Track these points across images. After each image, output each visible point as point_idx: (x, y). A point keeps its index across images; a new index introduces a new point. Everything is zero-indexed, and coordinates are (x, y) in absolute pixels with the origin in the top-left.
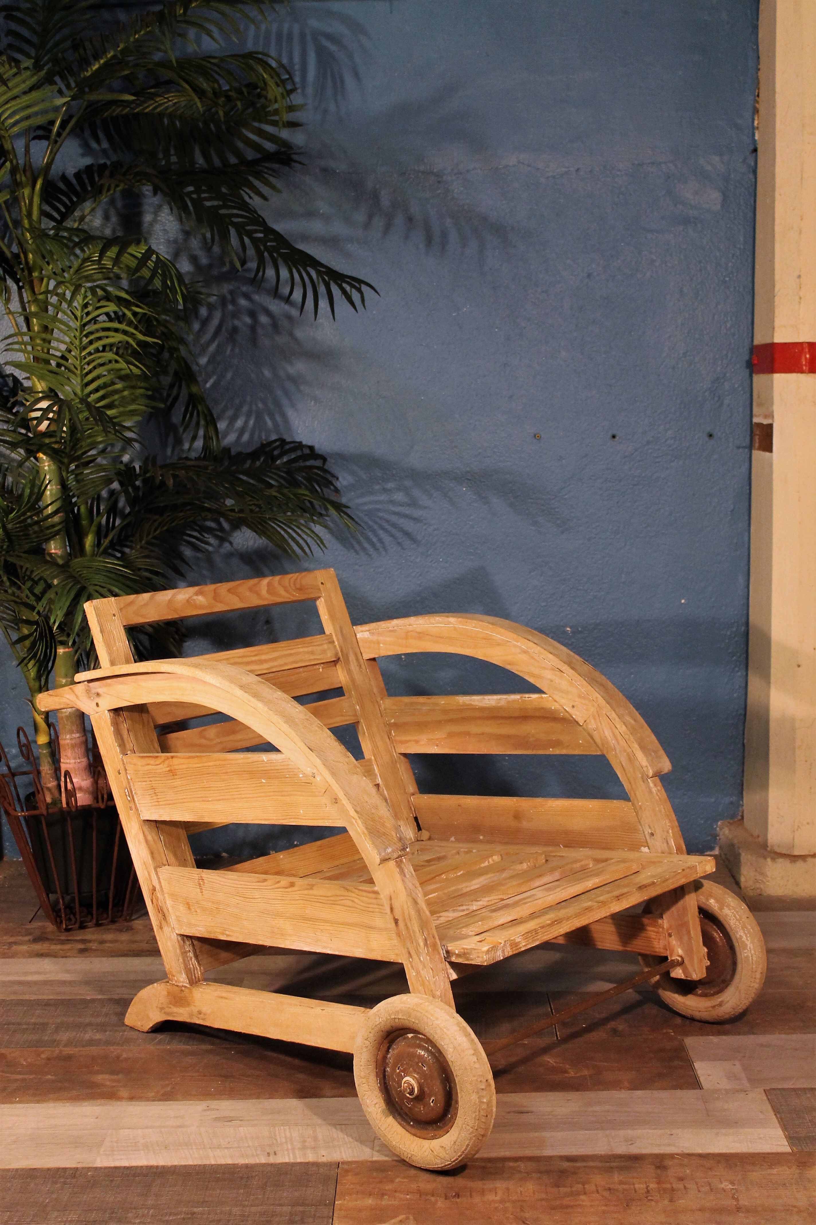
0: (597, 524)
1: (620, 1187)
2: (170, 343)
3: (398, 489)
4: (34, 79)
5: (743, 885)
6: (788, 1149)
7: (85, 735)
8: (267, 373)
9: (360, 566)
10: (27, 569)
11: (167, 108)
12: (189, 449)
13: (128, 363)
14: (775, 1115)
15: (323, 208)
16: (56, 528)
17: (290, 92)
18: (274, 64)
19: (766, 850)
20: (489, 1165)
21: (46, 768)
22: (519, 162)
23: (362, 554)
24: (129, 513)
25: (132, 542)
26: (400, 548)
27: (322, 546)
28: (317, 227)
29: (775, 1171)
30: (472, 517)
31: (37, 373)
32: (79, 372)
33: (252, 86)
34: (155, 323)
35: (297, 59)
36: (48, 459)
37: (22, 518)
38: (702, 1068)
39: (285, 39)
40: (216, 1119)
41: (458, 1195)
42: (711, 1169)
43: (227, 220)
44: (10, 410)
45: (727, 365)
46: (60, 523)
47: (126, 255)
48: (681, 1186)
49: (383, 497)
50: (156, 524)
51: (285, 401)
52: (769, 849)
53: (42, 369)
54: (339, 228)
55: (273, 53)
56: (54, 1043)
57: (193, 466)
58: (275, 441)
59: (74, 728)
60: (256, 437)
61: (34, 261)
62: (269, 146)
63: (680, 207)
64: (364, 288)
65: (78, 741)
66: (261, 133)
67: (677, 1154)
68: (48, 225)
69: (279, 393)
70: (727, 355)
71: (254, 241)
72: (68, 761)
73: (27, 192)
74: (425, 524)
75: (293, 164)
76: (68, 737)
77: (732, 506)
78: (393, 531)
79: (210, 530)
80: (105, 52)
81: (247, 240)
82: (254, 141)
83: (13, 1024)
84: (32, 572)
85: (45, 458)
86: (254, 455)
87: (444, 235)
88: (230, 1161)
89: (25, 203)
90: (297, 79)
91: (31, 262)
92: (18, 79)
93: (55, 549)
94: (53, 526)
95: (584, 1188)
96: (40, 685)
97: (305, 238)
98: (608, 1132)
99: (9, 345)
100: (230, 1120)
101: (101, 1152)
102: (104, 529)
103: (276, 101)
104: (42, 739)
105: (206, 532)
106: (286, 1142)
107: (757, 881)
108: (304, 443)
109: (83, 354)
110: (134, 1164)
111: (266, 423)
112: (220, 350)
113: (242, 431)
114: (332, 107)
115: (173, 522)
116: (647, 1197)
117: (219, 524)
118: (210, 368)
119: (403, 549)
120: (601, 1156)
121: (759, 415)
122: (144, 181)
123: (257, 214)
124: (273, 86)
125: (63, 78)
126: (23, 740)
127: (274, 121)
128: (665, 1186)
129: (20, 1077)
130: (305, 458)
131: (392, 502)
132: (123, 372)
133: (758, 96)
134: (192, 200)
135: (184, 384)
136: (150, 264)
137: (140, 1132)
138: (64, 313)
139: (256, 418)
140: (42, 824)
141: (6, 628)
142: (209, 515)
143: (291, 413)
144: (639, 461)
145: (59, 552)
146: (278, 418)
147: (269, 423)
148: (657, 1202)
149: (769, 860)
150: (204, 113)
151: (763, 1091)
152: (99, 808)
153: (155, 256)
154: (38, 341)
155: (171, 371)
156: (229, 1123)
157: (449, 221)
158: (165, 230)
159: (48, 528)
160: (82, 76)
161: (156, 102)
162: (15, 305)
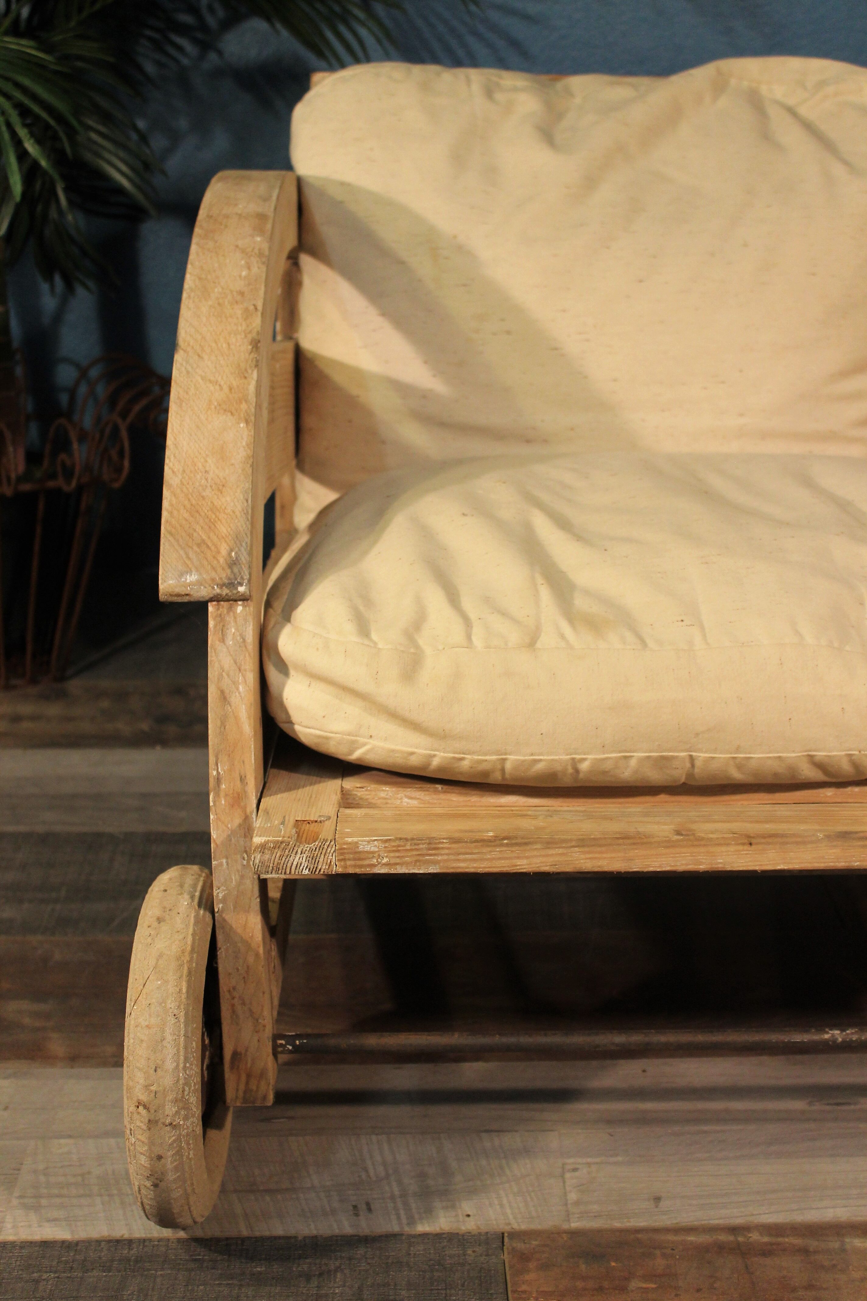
101: (14, 1205)
106: (387, 1176)
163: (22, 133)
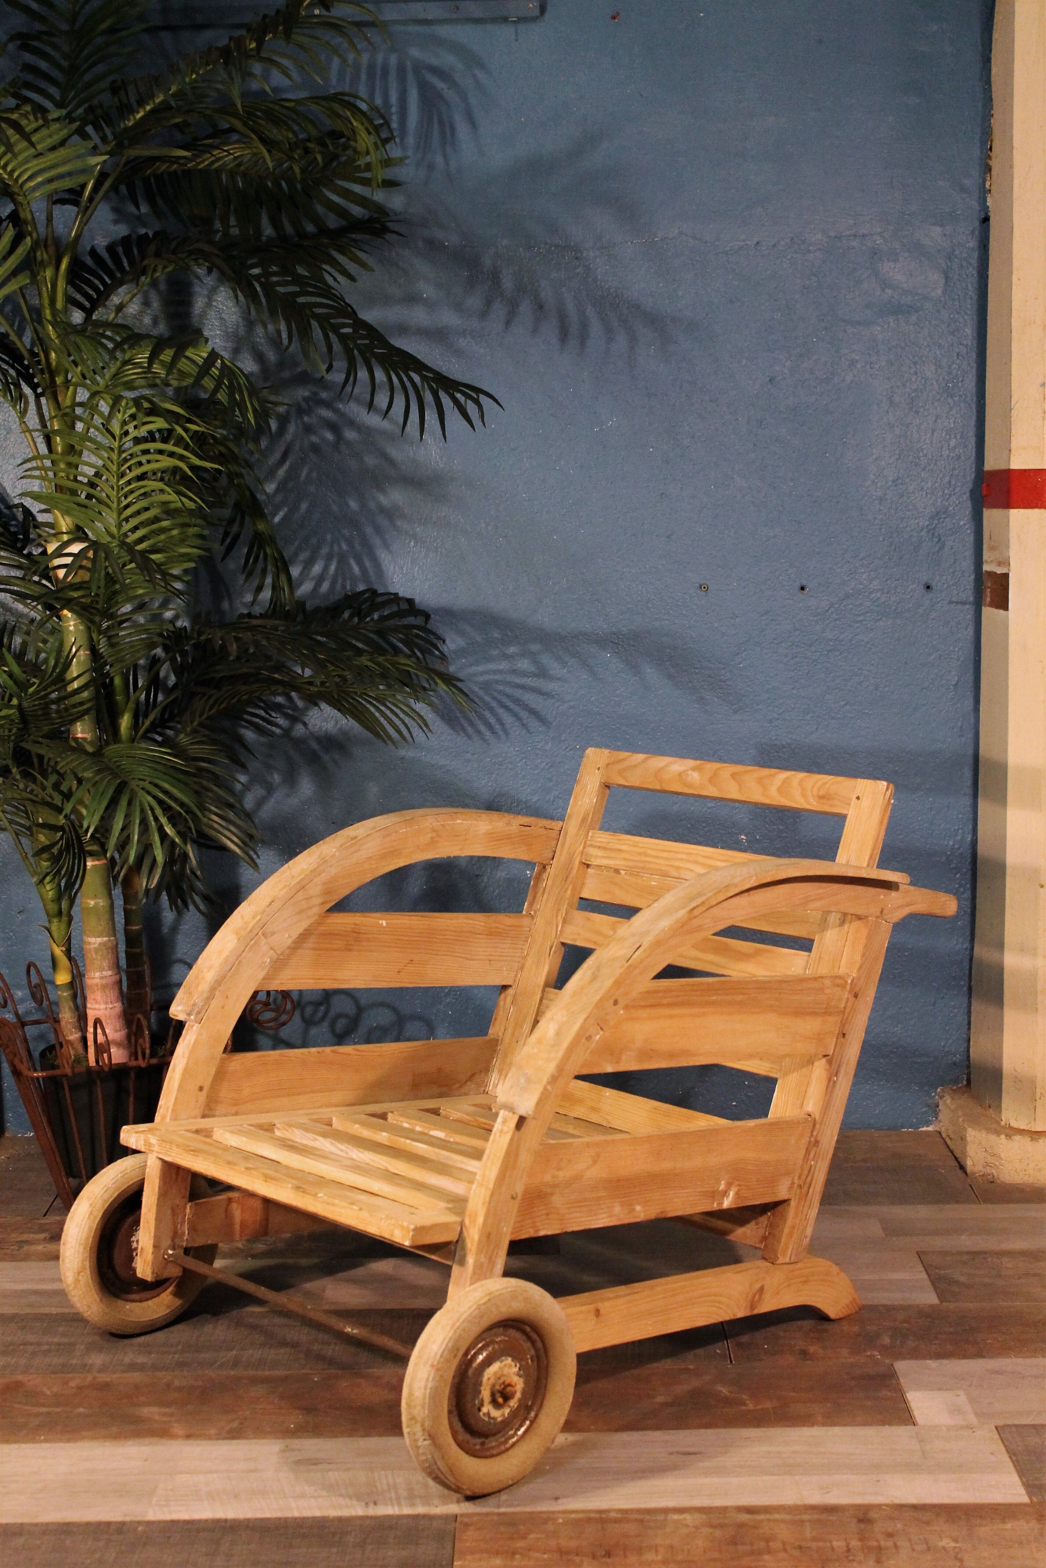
0: (781, 701)
1: (814, 1545)
2: (229, 466)
3: (523, 655)
4: (64, 133)
5: (969, 1169)
6: (1026, 1499)
7: (119, 973)
8: (353, 504)
9: (473, 754)
10: (50, 759)
11: (224, 164)
12: (253, 603)
13: (179, 493)
14: (1010, 1457)
15: (427, 291)
16: (85, 707)
17: (385, 141)
18: (364, 106)
19: (999, 1124)
20: (648, 1517)
21: (67, 1016)
22: (681, 233)
23: (476, 738)
24: (175, 686)
25: (179, 722)
26: (524, 732)
27: (425, 729)
28: (419, 316)
29: (1009, 1526)
30: (618, 692)
31: (62, 507)
32: (115, 505)
33: (335, 135)
34: (211, 441)
35: (394, 99)
36: (75, 616)
37: (43, 693)
38: (917, 1400)
39: (379, 72)
40: (299, 1462)
41: (608, 1554)
42: (928, 1523)
43: (308, 312)
44: (19, 552)
45: (950, 495)
46: (90, 700)
47: (183, 360)
48: (890, 1543)
49: (503, 665)
50: (211, 701)
51: (376, 541)
52: (1003, 1123)
53: (67, 501)
54: (448, 318)
55: (363, 92)
56: (85, 1368)
57: (259, 626)
58: (364, 592)
59: (105, 964)
60: (338, 586)
61: (58, 363)
62: (357, 211)
63: (889, 291)
64: (483, 399)
65: (110, 981)
66: (347, 194)
67: (884, 1505)
68: (77, 317)
69: (369, 530)
70: (950, 482)
71: (343, 338)
72: (97, 1006)
73: (49, 273)
74: (558, 700)
75: (388, 236)
76: (97, 974)
77: (956, 678)
78: (517, 709)
79: (278, 707)
80: (152, 97)
81: (333, 337)
82: (337, 204)
83: (31, 1344)
84: (56, 763)
85: (69, 615)
86: (335, 610)
87: (584, 327)
88: (318, 1513)
89: (47, 288)
90: (394, 125)
91: (54, 363)
92: (44, 132)
93: (82, 733)
94: (82, 704)
95: (768, 1546)
96: (60, 909)
97: (403, 330)
98: (797, 1478)
99: (26, 471)
100: (315, 1462)
101: (154, 1502)
102: (143, 708)
103: (368, 153)
104: (63, 978)
105: (272, 710)
106: (389, 1489)
107: (987, 1164)
108: (401, 595)
109: (121, 483)
110: (197, 1516)
111: (350, 569)
112: (292, 474)
113: (320, 580)
114: (439, 160)
115: (233, 698)
116: (847, 1557)
117: (290, 699)
118: (279, 498)
119: (528, 731)
120: (789, 1507)
121: (991, 562)
122: (201, 261)
123: (344, 302)
124: (364, 134)
125: (97, 128)
126: (35, 980)
127: (363, 178)
128: (870, 1543)
129: (44, 1410)
130: (401, 614)
131: (514, 672)
132: (172, 506)
133: (991, 149)
134: (262, 285)
135: (247, 519)
136: (215, 371)
137: (201, 1478)
138: (97, 429)
139: (339, 562)
140: (64, 1089)
141: (17, 834)
142: (281, 689)
143: (383, 556)
144: (836, 620)
145: (88, 736)
146: (368, 564)
147: (356, 569)
148: (860, 1562)
149: (1003, 1137)
150: (274, 169)
151: (994, 1429)
152: (140, 1067)
153: (219, 361)
154: (62, 466)
155: (231, 500)
156: (314, 1467)
157: (590, 311)
158: (221, 318)
159: (74, 706)
160: (122, 126)
161: (214, 156)
162: (32, 419)
163: (163, 820)
